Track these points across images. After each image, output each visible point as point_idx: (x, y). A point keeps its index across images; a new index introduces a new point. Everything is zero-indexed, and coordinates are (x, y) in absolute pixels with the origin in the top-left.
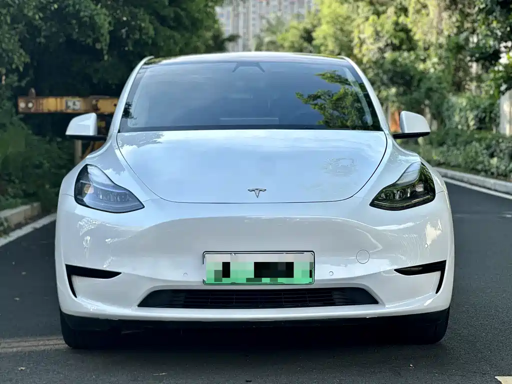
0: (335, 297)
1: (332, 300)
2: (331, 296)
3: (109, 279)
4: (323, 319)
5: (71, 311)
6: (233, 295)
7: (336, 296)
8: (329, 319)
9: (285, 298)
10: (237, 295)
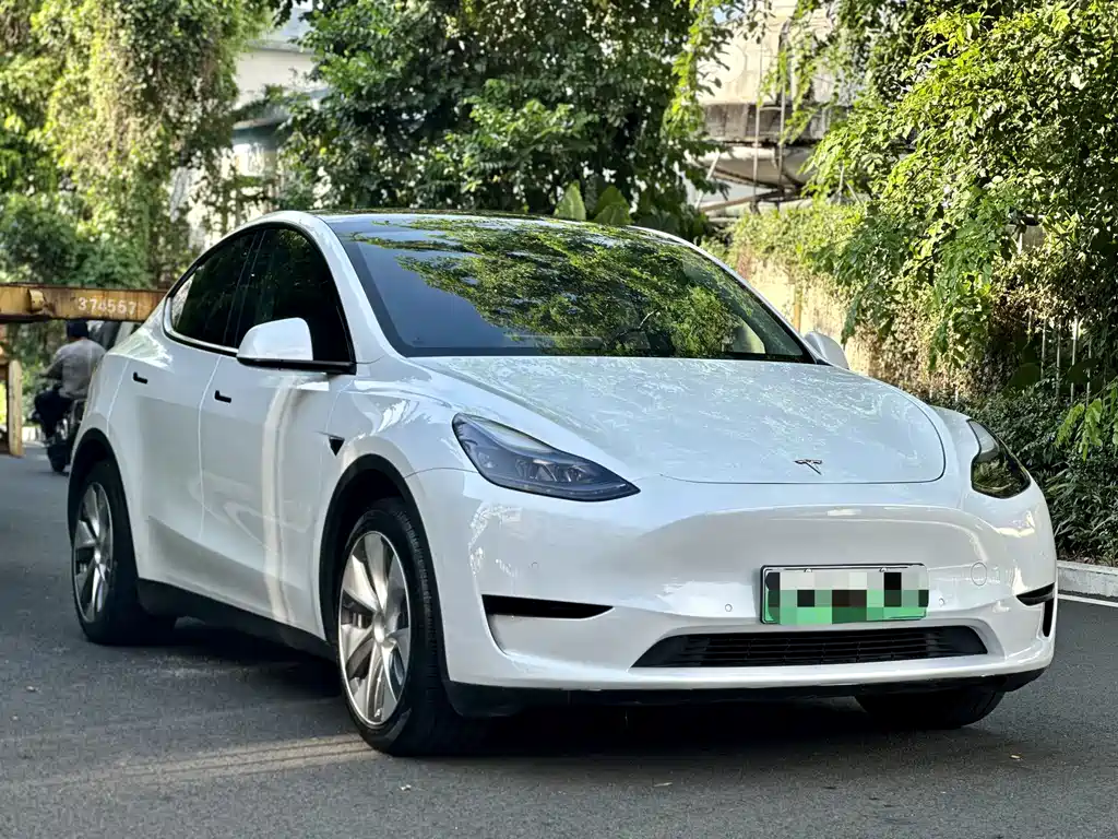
0: (929, 642)
1: (924, 648)
2: (924, 642)
3: (586, 619)
4: (924, 681)
5: (495, 680)
6: (784, 642)
7: (931, 642)
8: (944, 679)
9: (862, 646)
10: (792, 642)
